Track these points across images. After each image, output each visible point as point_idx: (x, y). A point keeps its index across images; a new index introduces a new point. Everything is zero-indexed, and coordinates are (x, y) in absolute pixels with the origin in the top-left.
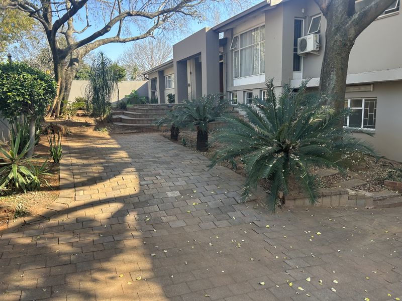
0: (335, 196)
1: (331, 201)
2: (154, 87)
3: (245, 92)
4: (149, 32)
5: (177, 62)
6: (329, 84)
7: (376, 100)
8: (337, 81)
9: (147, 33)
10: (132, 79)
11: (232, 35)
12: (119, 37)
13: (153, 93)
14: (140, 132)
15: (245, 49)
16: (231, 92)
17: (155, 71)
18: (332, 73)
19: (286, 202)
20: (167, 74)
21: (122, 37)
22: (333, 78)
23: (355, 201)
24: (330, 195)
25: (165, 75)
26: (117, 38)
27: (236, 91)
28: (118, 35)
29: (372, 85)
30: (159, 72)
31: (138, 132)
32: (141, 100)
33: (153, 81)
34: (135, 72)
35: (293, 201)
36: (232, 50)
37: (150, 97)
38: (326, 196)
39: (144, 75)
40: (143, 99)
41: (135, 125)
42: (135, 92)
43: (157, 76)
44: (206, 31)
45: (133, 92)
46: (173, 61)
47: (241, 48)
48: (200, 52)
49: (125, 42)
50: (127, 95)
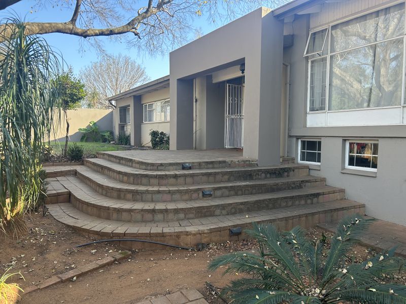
2: (123, 119)
3: (345, 140)
4: (131, 24)
5: (178, 80)
10: (89, 106)
12: (74, 24)
13: (122, 127)
17: (128, 96)
20: (146, 101)
21: (80, 26)
25: (142, 103)
26: (71, 26)
27: (317, 137)
28: (73, 20)
30: (135, 97)
32: (103, 136)
33: (124, 111)
34: (94, 97)
36: (307, 58)
37: (117, 132)
39: (110, 101)
40: (106, 134)
42: (95, 124)
43: (131, 103)
44: (264, 14)
45: (91, 125)
46: (169, 79)
47: (331, 53)
48: (244, 58)
49: (85, 37)
50: (82, 128)
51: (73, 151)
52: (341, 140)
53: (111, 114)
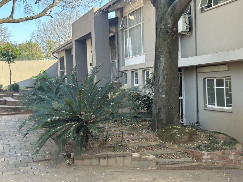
0: (119, 158)
1: (116, 162)
2: (63, 67)
3: (133, 72)
5: (75, 41)
6: (160, 66)
7: (230, 79)
8: (166, 63)
9: (43, 12)
10: (47, 57)
11: (122, 14)
13: (62, 73)
14: (17, 114)
15: (133, 28)
16: (123, 72)
17: (62, 49)
18: (161, 56)
19: (75, 161)
22: (162, 61)
23: (138, 162)
24: (115, 157)
25: (72, 54)
26: (11, 19)
27: (126, 71)
28: (12, 15)
29: (226, 65)
30: (65, 50)
31: (15, 114)
35: (82, 161)
36: (122, 29)
38: (111, 157)
39: (52, 54)
41: (14, 107)
42: (44, 72)
43: (64, 54)
44: (94, 11)
45: (41, 73)
46: (72, 41)
47: (129, 27)
48: (91, 32)
49: (19, 22)
50: (34, 76)
51: (13, 86)
52: (130, 71)
53: (57, 63)
